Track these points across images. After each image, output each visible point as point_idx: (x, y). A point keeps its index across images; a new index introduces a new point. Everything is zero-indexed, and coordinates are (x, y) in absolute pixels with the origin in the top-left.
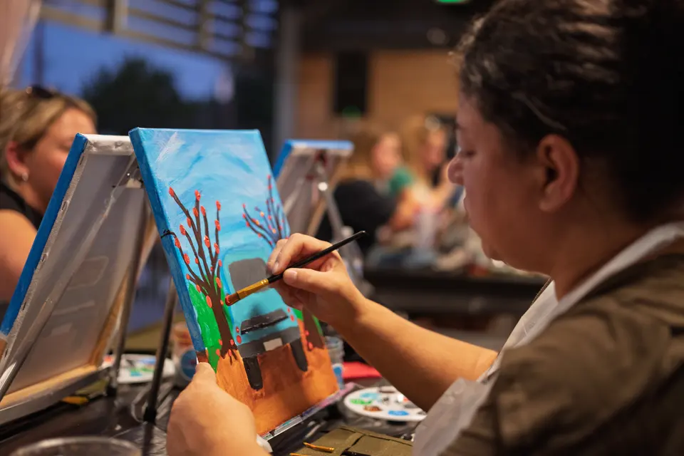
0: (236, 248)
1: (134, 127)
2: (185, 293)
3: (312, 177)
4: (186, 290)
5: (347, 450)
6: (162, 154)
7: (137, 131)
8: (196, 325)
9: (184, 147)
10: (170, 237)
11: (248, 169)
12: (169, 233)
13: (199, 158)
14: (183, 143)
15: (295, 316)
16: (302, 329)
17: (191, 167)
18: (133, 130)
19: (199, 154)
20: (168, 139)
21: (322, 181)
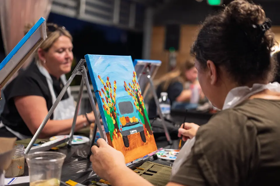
0: (121, 97)
1: (87, 54)
2: (103, 112)
3: (145, 73)
4: (103, 111)
5: (149, 169)
6: (96, 64)
7: (87, 56)
8: (106, 123)
9: (104, 62)
10: (98, 93)
11: (126, 70)
12: (98, 91)
13: (109, 65)
14: (103, 60)
15: (142, 123)
16: (144, 127)
17: (106, 68)
18: (86, 55)
19: (109, 64)
20: (98, 58)
21: (149, 75)
